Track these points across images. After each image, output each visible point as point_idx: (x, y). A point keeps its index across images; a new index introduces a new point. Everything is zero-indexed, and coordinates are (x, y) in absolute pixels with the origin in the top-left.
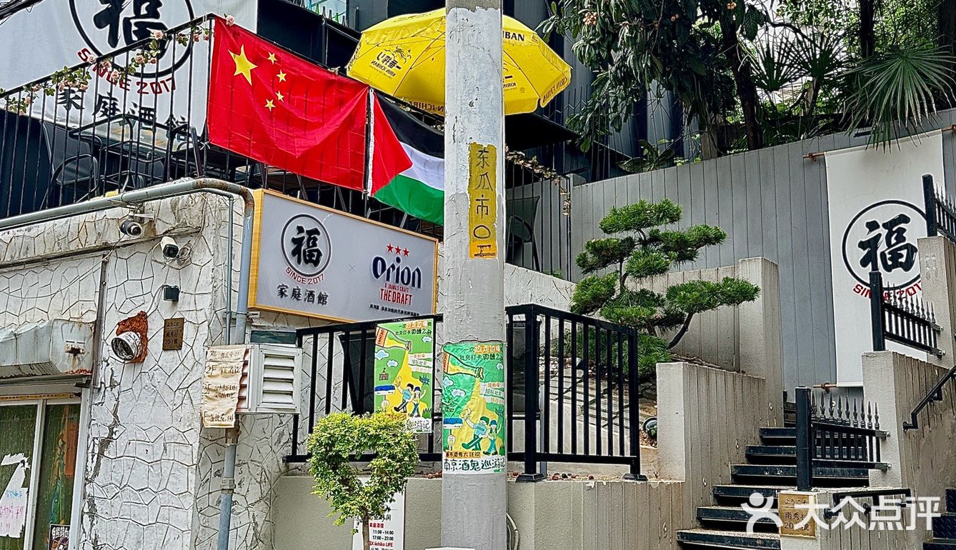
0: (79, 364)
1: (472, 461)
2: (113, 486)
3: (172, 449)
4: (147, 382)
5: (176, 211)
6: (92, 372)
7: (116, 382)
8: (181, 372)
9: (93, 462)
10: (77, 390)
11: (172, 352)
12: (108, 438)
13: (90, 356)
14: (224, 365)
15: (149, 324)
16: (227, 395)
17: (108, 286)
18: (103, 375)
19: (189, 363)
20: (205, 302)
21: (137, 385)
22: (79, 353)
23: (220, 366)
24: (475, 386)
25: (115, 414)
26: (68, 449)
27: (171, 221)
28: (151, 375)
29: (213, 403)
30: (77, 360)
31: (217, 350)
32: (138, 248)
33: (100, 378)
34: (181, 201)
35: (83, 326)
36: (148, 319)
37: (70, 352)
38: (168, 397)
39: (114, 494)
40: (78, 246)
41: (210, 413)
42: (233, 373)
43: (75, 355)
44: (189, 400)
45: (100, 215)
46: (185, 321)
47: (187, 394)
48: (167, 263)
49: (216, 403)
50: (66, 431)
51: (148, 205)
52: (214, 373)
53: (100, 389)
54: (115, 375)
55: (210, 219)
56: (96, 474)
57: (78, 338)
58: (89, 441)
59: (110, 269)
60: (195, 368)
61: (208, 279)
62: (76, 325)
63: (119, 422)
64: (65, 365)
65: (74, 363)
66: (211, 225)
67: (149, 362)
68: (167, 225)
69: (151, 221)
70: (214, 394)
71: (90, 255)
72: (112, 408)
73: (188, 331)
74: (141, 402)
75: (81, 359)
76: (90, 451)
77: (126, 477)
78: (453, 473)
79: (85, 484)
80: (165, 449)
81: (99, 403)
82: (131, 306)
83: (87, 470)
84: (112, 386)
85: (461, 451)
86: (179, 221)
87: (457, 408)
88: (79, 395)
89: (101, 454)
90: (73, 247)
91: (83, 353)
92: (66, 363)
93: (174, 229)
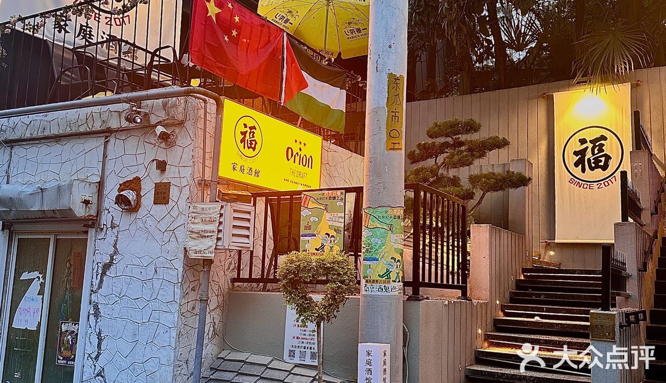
0: (89, 211)
1: (385, 286)
2: (114, 296)
3: (162, 271)
4: (142, 225)
5: (167, 108)
6: (97, 217)
7: (116, 225)
8: (168, 219)
9: (97, 279)
10: (85, 229)
11: (161, 205)
12: (109, 262)
13: (96, 205)
14: (204, 216)
15: (142, 185)
16: (208, 236)
17: (109, 158)
18: (105, 219)
19: (175, 213)
20: (187, 173)
21: (133, 227)
22: (89, 203)
23: (201, 216)
24: (388, 237)
25: (115, 246)
26: (74, 269)
27: (162, 115)
28: (144, 220)
29: (196, 241)
30: (88, 208)
31: (198, 205)
32: (132, 133)
33: (103, 222)
34: (170, 102)
35: (92, 184)
36: (141, 182)
37: (83, 202)
38: (158, 236)
39: (114, 301)
40: (86, 129)
41: (194, 248)
42: (212, 221)
43: (86, 205)
44: (175, 239)
45: (105, 108)
46: (171, 184)
47: (173, 235)
48: (157, 144)
49: (199, 241)
50: (73, 256)
51: (144, 103)
52: (196, 221)
53: (102, 229)
54: (114, 219)
55: (190, 115)
56: (100, 287)
57: (89, 193)
58: (94, 264)
59: (110, 146)
60: (180, 217)
61: (189, 156)
62: (88, 184)
63: (118, 252)
64: (80, 211)
65: (86, 211)
66: (191, 119)
67: (142, 212)
68: (159, 118)
69: (146, 114)
70: (196, 235)
71: (94, 136)
72: (112, 243)
73: (174, 192)
74: (136, 239)
75: (90, 208)
76: (95, 271)
77: (124, 289)
78: (371, 294)
79: (91, 294)
80: (156, 271)
81: (102, 239)
82: (128, 173)
83: (92, 285)
84: (113, 227)
85: (377, 279)
86: (168, 115)
87: (375, 251)
88: (86, 232)
89: (104, 273)
90: (82, 129)
91: (91, 204)
92: (81, 210)
93: (164, 120)
